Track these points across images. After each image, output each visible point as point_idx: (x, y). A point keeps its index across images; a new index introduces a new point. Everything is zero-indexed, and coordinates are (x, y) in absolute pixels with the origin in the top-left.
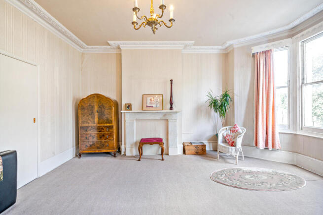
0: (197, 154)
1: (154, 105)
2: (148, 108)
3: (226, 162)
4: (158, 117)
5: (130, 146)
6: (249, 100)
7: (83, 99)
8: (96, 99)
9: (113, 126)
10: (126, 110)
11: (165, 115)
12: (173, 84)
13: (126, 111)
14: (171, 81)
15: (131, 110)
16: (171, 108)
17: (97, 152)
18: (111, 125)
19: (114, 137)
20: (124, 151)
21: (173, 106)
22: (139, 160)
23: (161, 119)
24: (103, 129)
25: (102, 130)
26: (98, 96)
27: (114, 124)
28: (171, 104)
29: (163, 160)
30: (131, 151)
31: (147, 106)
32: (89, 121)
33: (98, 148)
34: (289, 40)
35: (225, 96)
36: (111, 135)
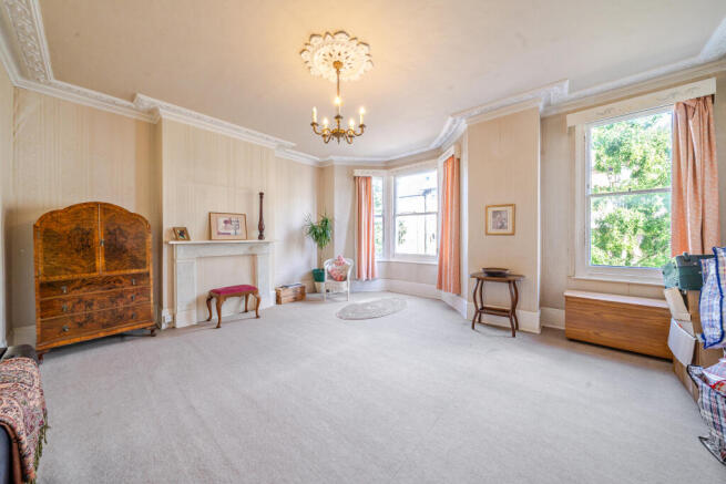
0: (296, 300)
1: (232, 232)
2: (221, 237)
3: (336, 301)
4: (241, 250)
5: (184, 308)
6: (350, 227)
7: (52, 213)
8: (99, 216)
9: (148, 274)
10: (177, 239)
11: (251, 248)
12: (264, 200)
13: (174, 242)
14: (261, 194)
15: (188, 239)
16: (261, 237)
17: (102, 335)
18: (142, 271)
19: (152, 295)
20: (170, 320)
21: (264, 233)
22: (218, 327)
23: (244, 255)
24: (121, 282)
25: (117, 284)
26: (107, 208)
27: (151, 269)
28: (261, 229)
29: (258, 317)
30: (189, 317)
31: (219, 233)
32: (75, 267)
33: (105, 326)
34: (385, 172)
35: (326, 221)
36: (144, 292)
